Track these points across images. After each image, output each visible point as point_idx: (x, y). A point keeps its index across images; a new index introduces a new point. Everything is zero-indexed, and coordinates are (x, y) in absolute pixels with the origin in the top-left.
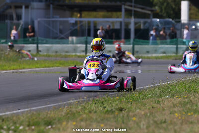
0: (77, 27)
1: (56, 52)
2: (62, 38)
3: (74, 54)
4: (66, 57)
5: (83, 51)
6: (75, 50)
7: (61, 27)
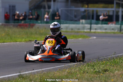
0: (86, 14)
1: (72, 29)
2: (76, 21)
3: (83, 31)
4: (78, 32)
5: (89, 29)
6: (84, 28)
7: (76, 14)
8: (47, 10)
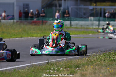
0: (94, 11)
1: (82, 26)
2: (85, 18)
3: (91, 27)
4: (87, 29)
5: (97, 25)
6: (92, 25)
7: (85, 11)
8: (58, 8)
